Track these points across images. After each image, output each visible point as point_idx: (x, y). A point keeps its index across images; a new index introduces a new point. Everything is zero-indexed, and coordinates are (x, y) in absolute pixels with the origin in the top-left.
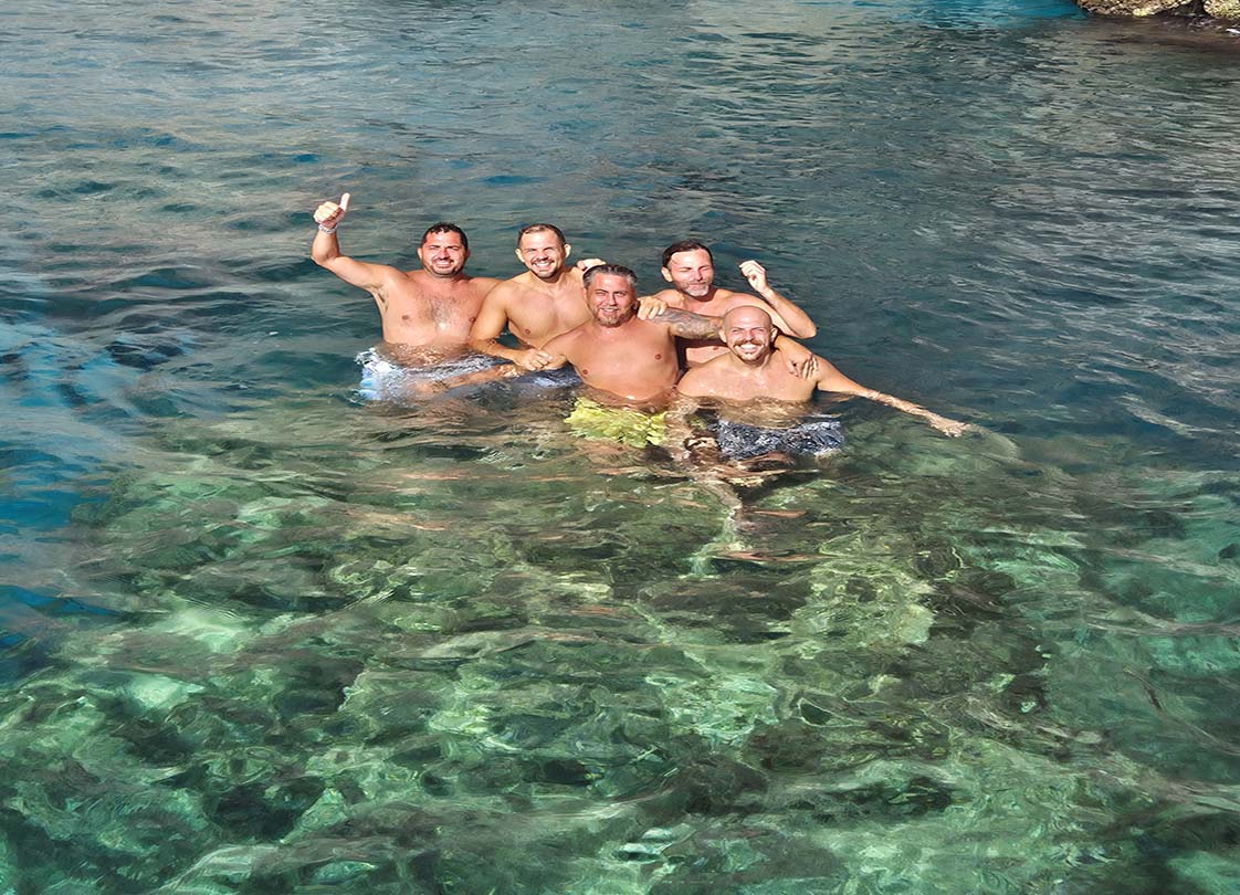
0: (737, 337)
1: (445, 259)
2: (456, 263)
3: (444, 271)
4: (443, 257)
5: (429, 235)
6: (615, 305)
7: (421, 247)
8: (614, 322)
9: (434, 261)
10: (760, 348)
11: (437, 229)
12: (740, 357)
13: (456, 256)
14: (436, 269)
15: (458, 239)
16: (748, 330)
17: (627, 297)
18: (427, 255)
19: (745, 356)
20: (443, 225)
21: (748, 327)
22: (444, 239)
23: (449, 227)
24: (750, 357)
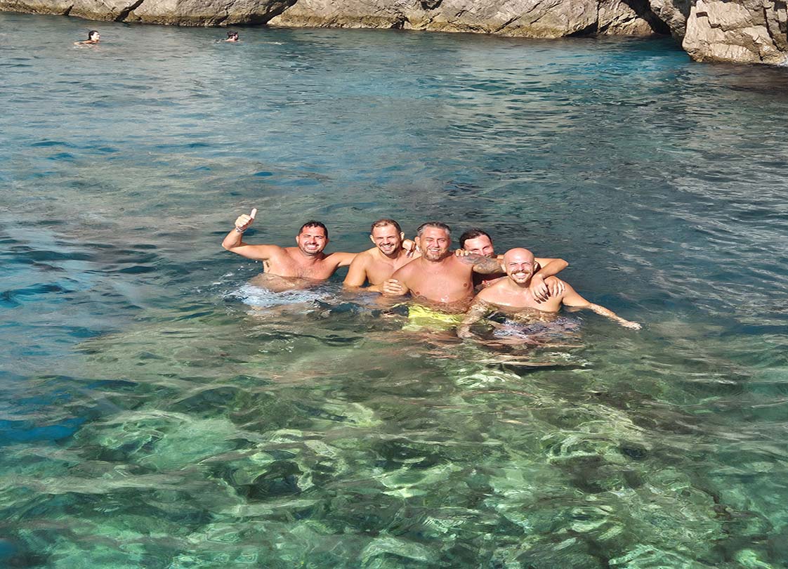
0: (513, 269)
1: (314, 244)
2: (319, 247)
3: (312, 251)
4: (312, 242)
5: (304, 228)
6: (438, 247)
7: (299, 235)
8: (437, 258)
9: (306, 244)
10: (527, 275)
11: (310, 224)
12: (515, 281)
13: (320, 242)
14: (307, 250)
15: (323, 232)
16: (520, 264)
17: (446, 242)
18: (302, 240)
19: (518, 281)
20: (314, 223)
21: (520, 262)
22: (314, 231)
23: (317, 224)
24: (521, 281)
